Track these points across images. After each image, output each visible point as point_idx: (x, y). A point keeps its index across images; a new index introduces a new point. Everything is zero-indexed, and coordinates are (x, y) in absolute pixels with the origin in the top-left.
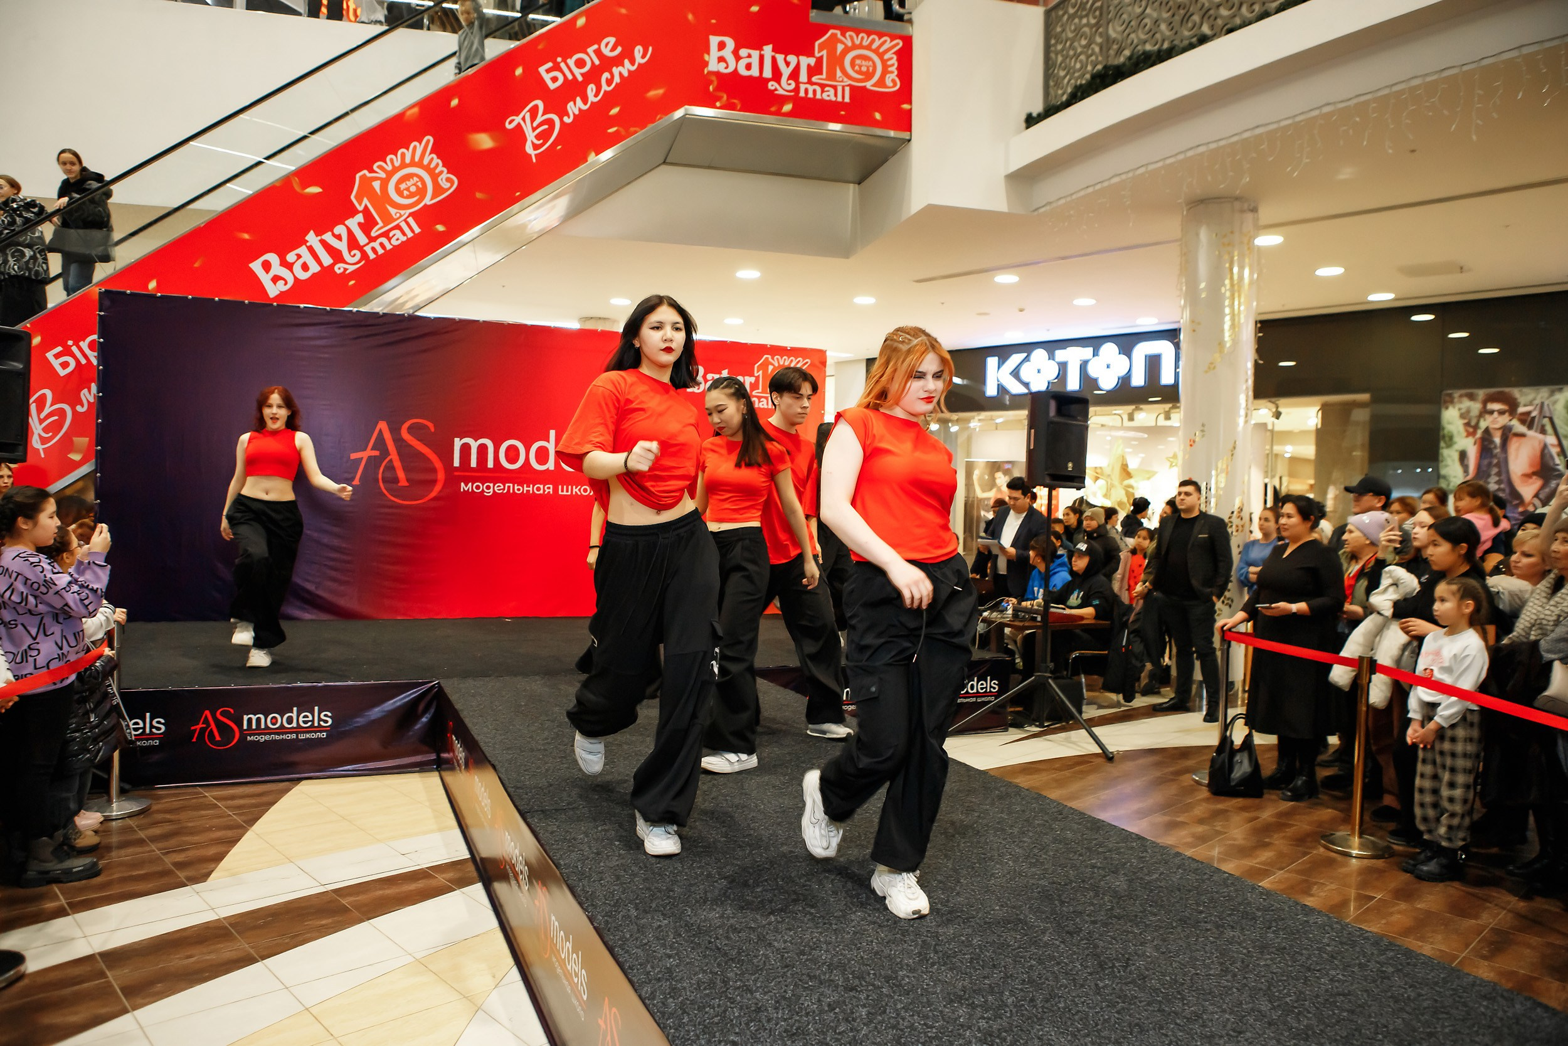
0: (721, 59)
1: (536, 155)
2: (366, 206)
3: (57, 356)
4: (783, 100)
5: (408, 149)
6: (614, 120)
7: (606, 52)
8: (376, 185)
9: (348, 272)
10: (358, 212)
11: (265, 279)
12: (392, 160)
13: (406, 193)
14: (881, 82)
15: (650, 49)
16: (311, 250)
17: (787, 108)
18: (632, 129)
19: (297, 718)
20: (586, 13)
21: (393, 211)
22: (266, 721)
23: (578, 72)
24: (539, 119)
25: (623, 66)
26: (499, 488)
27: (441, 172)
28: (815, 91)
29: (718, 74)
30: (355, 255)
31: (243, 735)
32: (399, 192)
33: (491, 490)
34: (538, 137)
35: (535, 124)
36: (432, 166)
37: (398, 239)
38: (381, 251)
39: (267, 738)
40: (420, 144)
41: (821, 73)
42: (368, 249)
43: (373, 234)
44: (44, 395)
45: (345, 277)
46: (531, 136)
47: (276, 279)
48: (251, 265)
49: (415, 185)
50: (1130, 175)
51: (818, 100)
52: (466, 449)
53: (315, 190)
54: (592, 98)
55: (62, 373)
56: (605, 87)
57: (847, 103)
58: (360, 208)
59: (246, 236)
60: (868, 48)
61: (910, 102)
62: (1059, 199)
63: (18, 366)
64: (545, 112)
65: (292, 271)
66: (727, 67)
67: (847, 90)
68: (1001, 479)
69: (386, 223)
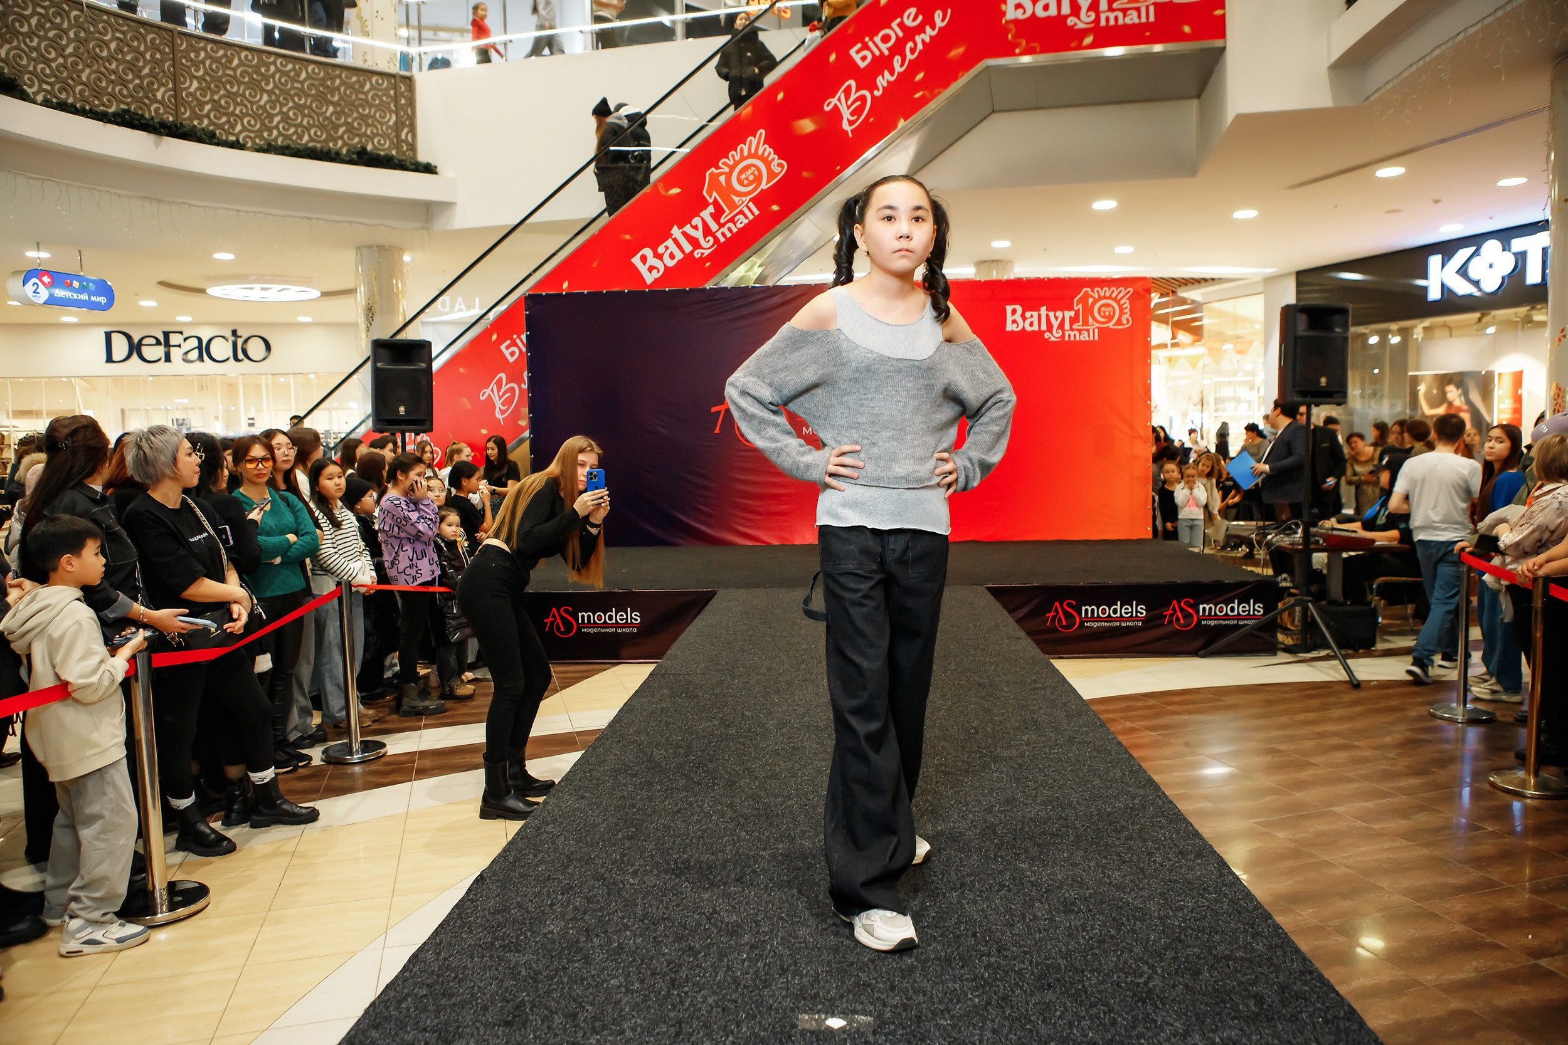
0: (1018, 6)
1: (852, 130)
2: (715, 199)
3: (507, 348)
4: (1084, 33)
5: (744, 142)
6: (920, 86)
7: (909, 23)
8: (722, 179)
9: (704, 256)
10: (709, 204)
11: (643, 269)
12: (733, 156)
13: (746, 182)
15: (949, 11)
17: (1088, 40)
18: (936, 91)
19: (618, 617)
21: (736, 199)
22: (596, 617)
23: (885, 48)
24: (853, 97)
25: (924, 32)
27: (773, 159)
28: (1116, 18)
29: (1016, 22)
30: (709, 241)
31: (579, 628)
32: (741, 182)
34: (852, 114)
35: (849, 103)
36: (766, 155)
37: (742, 222)
38: (729, 235)
39: (595, 630)
40: (755, 136)
42: (719, 234)
43: (722, 221)
44: (501, 378)
45: (703, 260)
46: (846, 114)
47: (651, 269)
48: (632, 260)
49: (753, 173)
50: (1450, 44)
51: (1121, 26)
53: (675, 191)
54: (898, 69)
55: (511, 360)
56: (909, 56)
57: (1152, 23)
58: (711, 201)
59: (628, 237)
61: (1222, 6)
62: (1388, 82)
63: (423, 365)
64: (857, 91)
65: (662, 261)
66: (1024, 12)
67: (1152, 9)
68: (1453, 393)
69: (732, 210)
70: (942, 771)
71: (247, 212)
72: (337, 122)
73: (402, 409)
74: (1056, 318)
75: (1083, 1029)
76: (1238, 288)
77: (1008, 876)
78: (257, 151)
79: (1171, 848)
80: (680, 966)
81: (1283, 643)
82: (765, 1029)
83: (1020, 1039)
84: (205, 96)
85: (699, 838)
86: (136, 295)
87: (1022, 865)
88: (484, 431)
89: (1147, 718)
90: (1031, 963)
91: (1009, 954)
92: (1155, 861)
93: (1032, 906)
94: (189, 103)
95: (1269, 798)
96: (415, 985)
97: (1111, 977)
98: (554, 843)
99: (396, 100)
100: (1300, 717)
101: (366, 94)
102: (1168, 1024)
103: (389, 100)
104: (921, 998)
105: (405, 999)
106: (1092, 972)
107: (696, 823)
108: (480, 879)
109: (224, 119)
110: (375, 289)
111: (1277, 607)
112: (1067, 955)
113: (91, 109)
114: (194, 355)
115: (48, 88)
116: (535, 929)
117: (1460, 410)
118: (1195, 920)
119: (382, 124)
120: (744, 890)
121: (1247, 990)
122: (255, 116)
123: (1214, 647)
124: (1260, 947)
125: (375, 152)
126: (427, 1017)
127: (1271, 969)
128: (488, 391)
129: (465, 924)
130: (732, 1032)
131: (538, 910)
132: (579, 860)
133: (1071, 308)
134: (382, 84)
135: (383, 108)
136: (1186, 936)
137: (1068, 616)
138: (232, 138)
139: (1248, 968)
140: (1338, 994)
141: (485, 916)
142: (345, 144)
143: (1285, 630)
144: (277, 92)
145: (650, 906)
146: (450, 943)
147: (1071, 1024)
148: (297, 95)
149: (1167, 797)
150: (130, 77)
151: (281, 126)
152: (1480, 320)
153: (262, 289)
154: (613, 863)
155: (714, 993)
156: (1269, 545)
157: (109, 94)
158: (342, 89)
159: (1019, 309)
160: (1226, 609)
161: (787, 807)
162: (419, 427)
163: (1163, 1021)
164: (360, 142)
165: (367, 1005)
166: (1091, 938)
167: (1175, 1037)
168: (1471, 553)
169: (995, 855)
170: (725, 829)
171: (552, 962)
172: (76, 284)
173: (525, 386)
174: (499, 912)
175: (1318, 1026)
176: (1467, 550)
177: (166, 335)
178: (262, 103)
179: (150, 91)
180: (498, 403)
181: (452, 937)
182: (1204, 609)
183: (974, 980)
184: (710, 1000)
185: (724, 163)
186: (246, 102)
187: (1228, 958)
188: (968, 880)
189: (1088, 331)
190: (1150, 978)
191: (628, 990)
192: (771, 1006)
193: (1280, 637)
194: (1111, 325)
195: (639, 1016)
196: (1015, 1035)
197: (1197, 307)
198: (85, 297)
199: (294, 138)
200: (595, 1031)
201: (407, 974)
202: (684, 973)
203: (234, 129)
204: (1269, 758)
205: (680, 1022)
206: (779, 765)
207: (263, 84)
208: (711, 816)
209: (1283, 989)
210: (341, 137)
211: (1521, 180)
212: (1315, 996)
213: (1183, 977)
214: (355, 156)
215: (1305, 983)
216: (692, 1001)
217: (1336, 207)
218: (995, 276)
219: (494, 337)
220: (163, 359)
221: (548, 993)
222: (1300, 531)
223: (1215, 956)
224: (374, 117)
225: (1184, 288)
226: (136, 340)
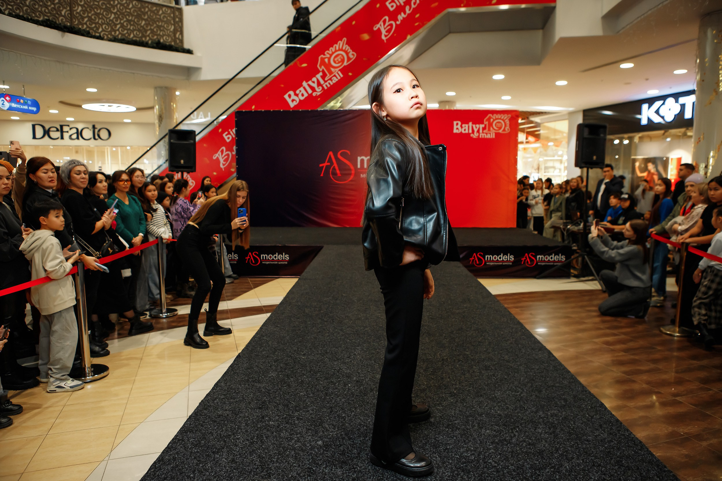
1: (386, 40)
2: (323, 69)
3: (226, 135)
5: (337, 44)
6: (417, 20)
8: (326, 60)
9: (318, 95)
10: (320, 72)
11: (289, 101)
12: (331, 49)
13: (337, 62)
16: (304, 88)
17: (494, 2)
18: (425, 23)
19: (278, 257)
21: (332, 69)
22: (268, 257)
23: (402, 2)
24: (387, 24)
27: (350, 52)
30: (319, 89)
31: (261, 261)
32: (335, 62)
34: (386, 32)
35: (385, 26)
36: (346, 49)
37: (335, 80)
38: (329, 86)
39: (269, 263)
40: (342, 41)
42: (324, 86)
43: (326, 79)
44: (223, 149)
45: (317, 97)
46: (384, 32)
47: (293, 100)
48: (284, 96)
49: (340, 58)
50: (656, 9)
52: (362, 161)
53: (305, 65)
54: (408, 11)
55: (228, 141)
56: (413, 6)
58: (321, 70)
59: (282, 86)
62: (627, 25)
63: (192, 141)
64: (389, 21)
65: (298, 97)
68: (651, 167)
69: (330, 74)
70: (431, 318)
71: (104, 69)
72: (147, 28)
73: (182, 161)
74: (476, 127)
75: (496, 411)
76: (556, 116)
77: (461, 357)
78: (110, 40)
79: (528, 347)
80: (329, 388)
81: (573, 273)
82: (367, 410)
83: (470, 413)
84: (84, 14)
85: (329, 342)
86: (48, 107)
87: (467, 353)
88: (215, 173)
89: (514, 303)
90: (473, 387)
91: (464, 384)
92: (522, 352)
93: (472, 368)
94: (77, 17)
95: (566, 336)
96: (219, 394)
97: (506, 393)
98: (267, 343)
99: (174, 19)
100: (581, 304)
101: (160, 15)
102: (529, 408)
103: (171, 19)
104: (429, 400)
105: (215, 399)
106: (497, 391)
107: (328, 336)
108: (239, 356)
109: (94, 25)
110: (163, 107)
111: (571, 258)
112: (488, 385)
113: (31, 19)
114: (74, 136)
115: (11, 7)
116: (265, 375)
117: (653, 174)
118: (539, 373)
119: (167, 30)
120: (351, 361)
121: (560, 397)
122: (108, 24)
123: (543, 275)
124: (566, 382)
125: (165, 43)
126: (226, 406)
127: (570, 390)
128: (217, 155)
129: (235, 373)
130: (353, 411)
131: (265, 368)
132: (280, 350)
133: (483, 123)
134: (168, 11)
135: (168, 22)
136: (536, 378)
137: (479, 259)
138: (97, 35)
139: (561, 390)
140: (597, 398)
141: (243, 370)
142: (150, 39)
143: (574, 268)
144: (118, 13)
145: (313, 367)
146: (230, 380)
147: (490, 409)
148: (128, 15)
149: (526, 329)
150: (49, 4)
151: (120, 30)
152: (664, 134)
153: (109, 106)
154: (294, 351)
155: (344, 398)
156: (568, 230)
157: (39, 11)
158: (149, 13)
159: (460, 123)
160: (549, 258)
161: (366, 331)
162: (190, 170)
163: (527, 407)
164: (157, 38)
165: (200, 402)
166: (497, 379)
167: (532, 412)
168: (656, 234)
169: (456, 349)
170: (340, 339)
171: (275, 387)
172: (22, 101)
173: (234, 153)
174: (249, 369)
175: (589, 409)
176: (654, 232)
177: (62, 127)
178: (111, 18)
179: (59, 11)
180: (222, 161)
181: (230, 378)
182: (539, 258)
183: (450, 393)
184: (343, 400)
185: (327, 53)
186: (104, 18)
187: (553, 386)
188: (445, 358)
189: (490, 134)
190: (521, 393)
191: (308, 397)
192: (368, 403)
193: (572, 271)
194: (501, 131)
195: (314, 406)
196: (468, 412)
197: (538, 125)
198: (26, 107)
199: (127, 35)
200: (296, 411)
201: (215, 391)
202: (330, 390)
203: (98, 29)
204: (567, 320)
205: (331, 408)
206: (360, 315)
207: (112, 9)
208: (334, 334)
209: (575, 397)
210: (149, 36)
211: (684, 71)
212: (588, 399)
213: (535, 393)
214: (155, 45)
215: (584, 395)
216: (335, 400)
217: (602, 81)
218: (447, 108)
219: (220, 130)
220: (60, 138)
221: (275, 397)
222: (582, 224)
223: (547, 385)
224: (164, 27)
225: (532, 116)
226: (47, 128)
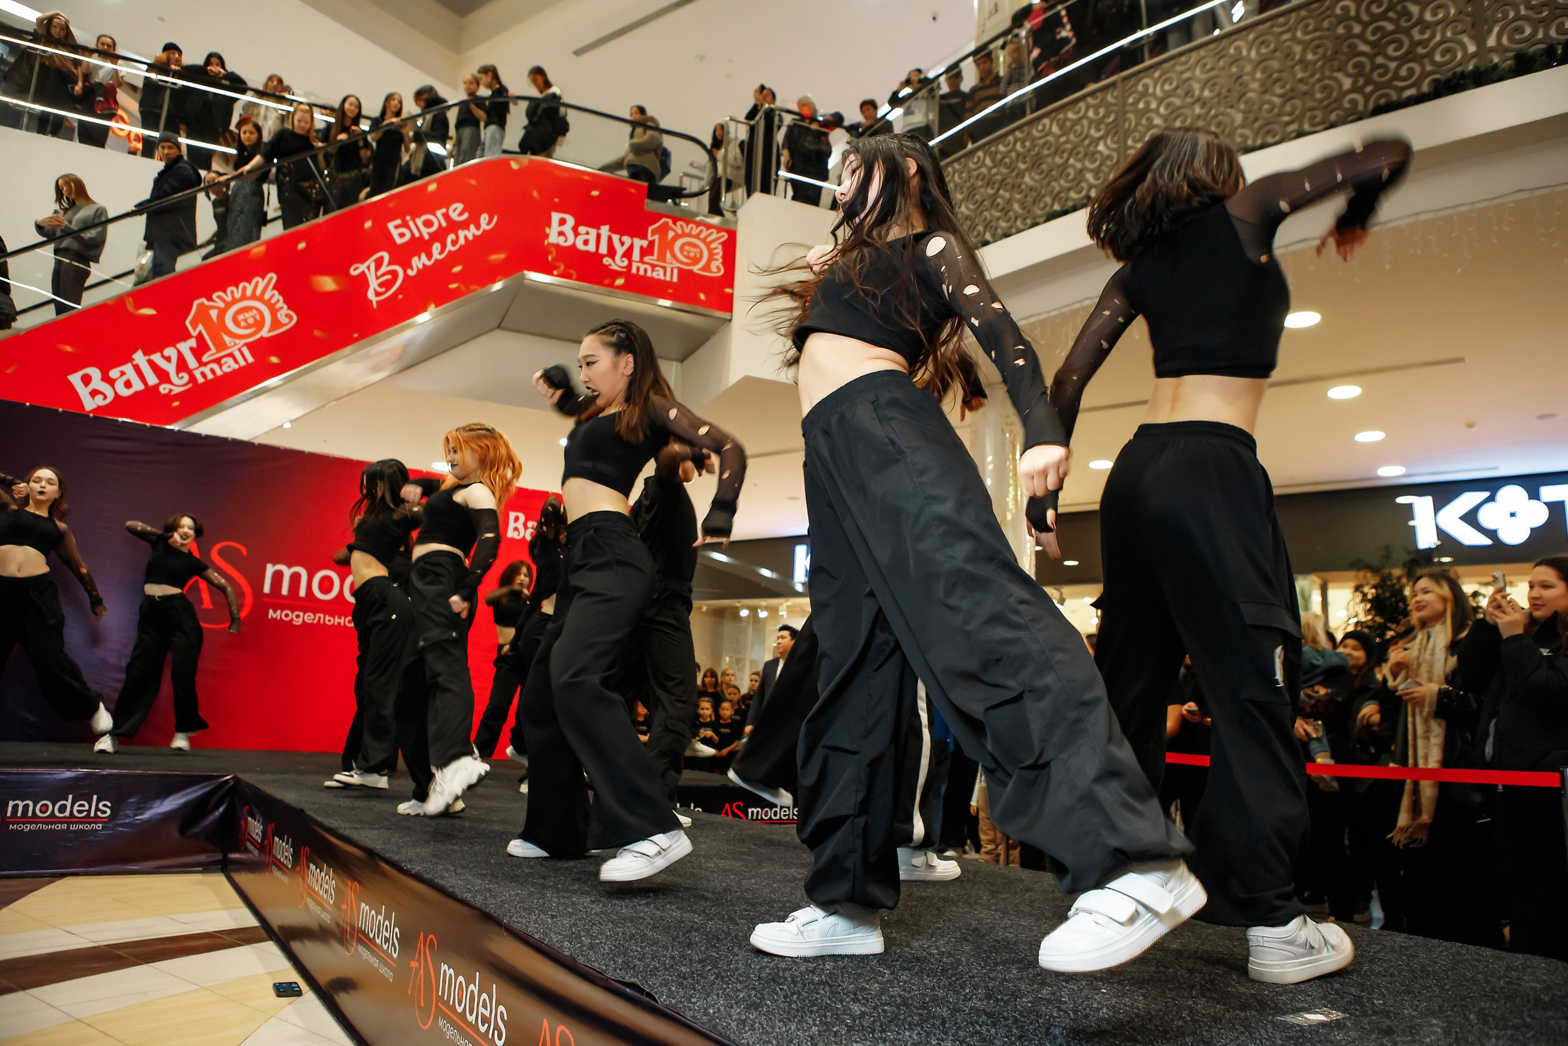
0: (561, 234)
1: (378, 302)
2: (200, 333)
4: (616, 274)
5: (250, 283)
6: (456, 278)
7: (454, 216)
8: (214, 314)
9: (173, 393)
11: (83, 392)
12: (232, 292)
13: (243, 323)
14: (707, 267)
15: (496, 218)
16: (137, 368)
17: (620, 281)
18: (473, 287)
20: (438, 181)
21: (227, 339)
22: (37, 808)
23: (426, 232)
25: (468, 229)
26: (309, 618)
27: (281, 308)
28: (646, 271)
29: (557, 246)
30: (183, 378)
31: (7, 822)
32: (236, 323)
33: (301, 620)
34: (381, 285)
35: (379, 273)
36: (273, 301)
37: (229, 367)
38: (210, 376)
39: (33, 827)
40: (263, 278)
41: (652, 254)
42: (197, 373)
43: (205, 359)
45: (169, 397)
46: (374, 284)
47: (94, 393)
48: (69, 377)
49: (254, 317)
51: (649, 277)
52: (278, 576)
53: (148, 311)
54: (436, 255)
56: (450, 247)
57: (675, 283)
58: (194, 333)
59: (68, 349)
60: (697, 237)
61: (732, 286)
64: (390, 264)
65: (113, 387)
66: (566, 241)
67: (676, 272)
69: (218, 350)
159: (524, 516)
160: (771, 814)
182: (752, 813)
